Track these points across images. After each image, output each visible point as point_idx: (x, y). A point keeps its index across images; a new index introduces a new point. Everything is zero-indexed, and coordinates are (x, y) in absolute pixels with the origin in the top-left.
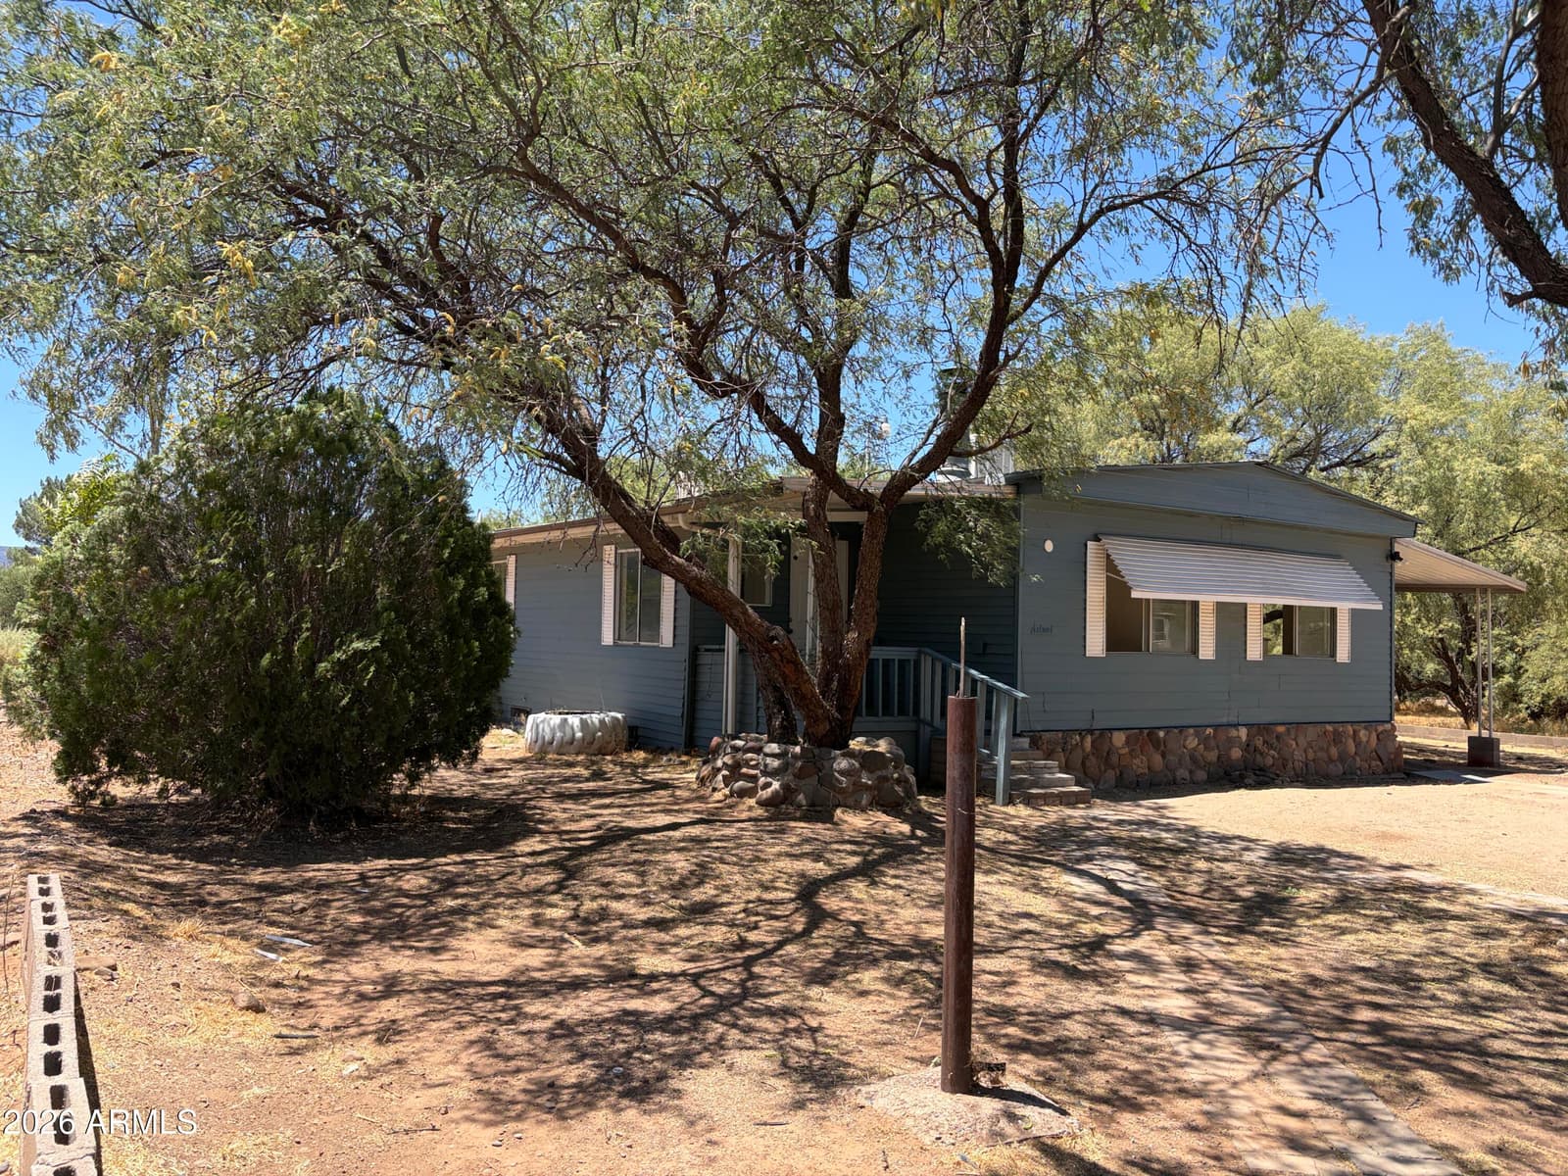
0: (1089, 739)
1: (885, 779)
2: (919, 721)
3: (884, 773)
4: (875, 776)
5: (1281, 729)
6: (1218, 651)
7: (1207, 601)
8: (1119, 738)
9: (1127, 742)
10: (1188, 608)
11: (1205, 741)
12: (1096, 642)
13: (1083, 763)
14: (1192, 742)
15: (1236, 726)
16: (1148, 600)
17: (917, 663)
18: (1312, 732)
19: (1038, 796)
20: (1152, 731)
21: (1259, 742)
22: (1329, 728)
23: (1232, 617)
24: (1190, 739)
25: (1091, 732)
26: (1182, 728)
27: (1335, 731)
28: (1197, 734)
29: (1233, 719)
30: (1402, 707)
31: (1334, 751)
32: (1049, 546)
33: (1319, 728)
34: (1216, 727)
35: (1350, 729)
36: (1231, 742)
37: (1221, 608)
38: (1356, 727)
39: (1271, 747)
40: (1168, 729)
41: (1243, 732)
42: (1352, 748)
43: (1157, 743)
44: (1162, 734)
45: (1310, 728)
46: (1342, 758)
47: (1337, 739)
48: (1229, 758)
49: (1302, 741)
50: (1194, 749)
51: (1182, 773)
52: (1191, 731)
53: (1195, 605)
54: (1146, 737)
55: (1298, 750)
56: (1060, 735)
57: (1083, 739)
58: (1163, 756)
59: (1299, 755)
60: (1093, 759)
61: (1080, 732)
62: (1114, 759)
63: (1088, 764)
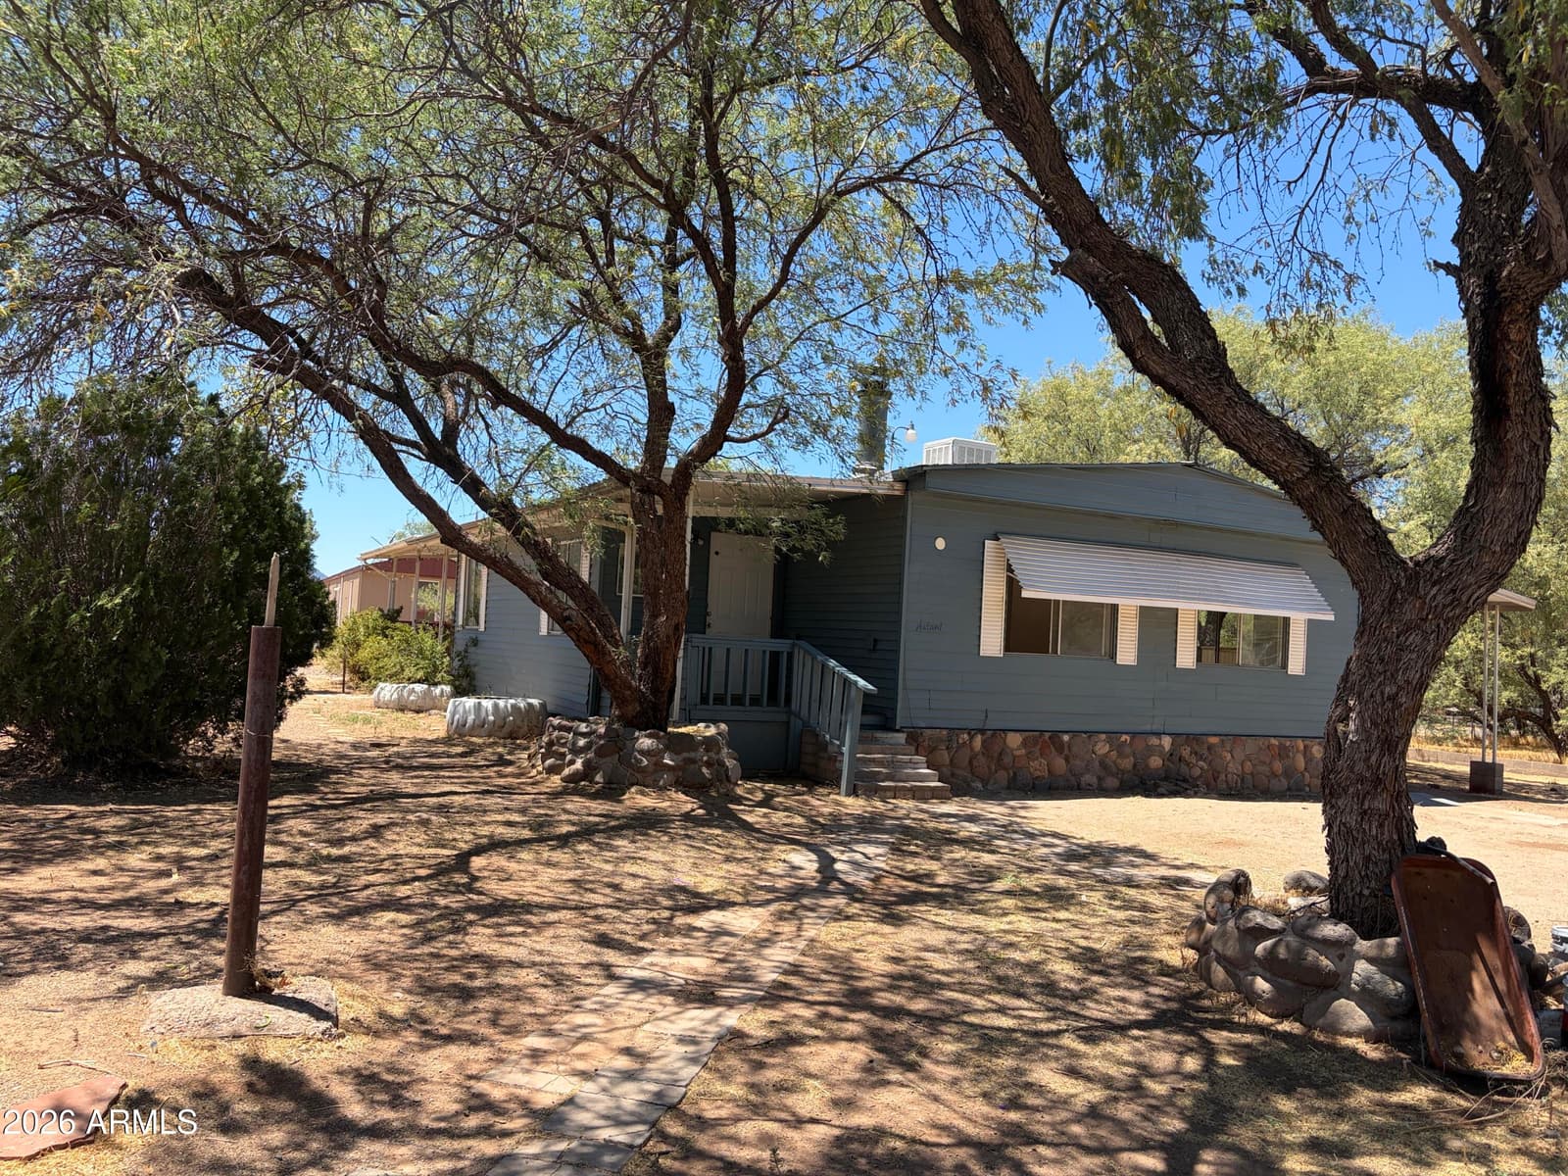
0: (978, 739)
1: (693, 761)
2: (790, 713)
3: (692, 755)
4: (680, 757)
5: (1213, 740)
6: (1139, 657)
7: (1129, 606)
8: (1014, 740)
9: (1025, 743)
10: (1106, 612)
11: (1120, 748)
12: (992, 640)
13: (970, 762)
14: (1102, 748)
15: (1158, 734)
16: (1057, 602)
17: (790, 656)
18: (1251, 746)
19: (888, 788)
20: (1055, 735)
21: (1186, 752)
22: (1274, 741)
23: (1158, 625)
24: (1099, 745)
25: (982, 731)
26: (1091, 734)
27: (1282, 747)
28: (1109, 741)
29: (1155, 728)
30: (1522, 741)
31: (1278, 766)
32: (940, 544)
33: (1261, 741)
34: (1134, 735)
35: (1301, 745)
36: (1150, 751)
37: (1145, 612)
38: (1307, 742)
39: (1201, 758)
40: (1074, 733)
41: (1167, 742)
42: (1301, 762)
43: (1060, 747)
44: (1066, 738)
45: (1250, 740)
46: (1288, 773)
47: (1283, 753)
48: (1147, 766)
49: (1239, 754)
50: (1106, 755)
51: (1089, 779)
52: (1103, 736)
53: (1115, 608)
54: (1047, 740)
55: (1233, 763)
56: (945, 732)
57: (972, 738)
58: (1067, 760)
59: (1234, 768)
60: (982, 760)
61: (970, 732)
62: (1007, 760)
63: (975, 763)
